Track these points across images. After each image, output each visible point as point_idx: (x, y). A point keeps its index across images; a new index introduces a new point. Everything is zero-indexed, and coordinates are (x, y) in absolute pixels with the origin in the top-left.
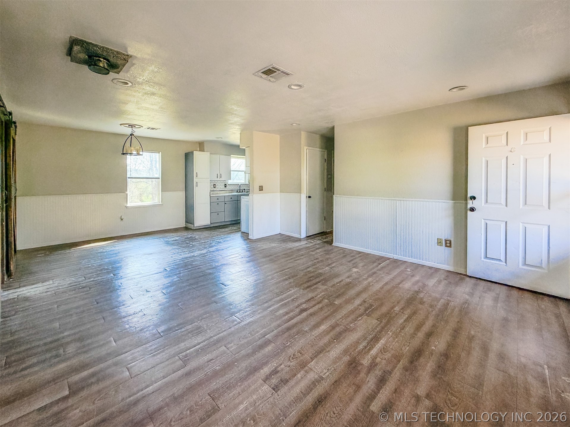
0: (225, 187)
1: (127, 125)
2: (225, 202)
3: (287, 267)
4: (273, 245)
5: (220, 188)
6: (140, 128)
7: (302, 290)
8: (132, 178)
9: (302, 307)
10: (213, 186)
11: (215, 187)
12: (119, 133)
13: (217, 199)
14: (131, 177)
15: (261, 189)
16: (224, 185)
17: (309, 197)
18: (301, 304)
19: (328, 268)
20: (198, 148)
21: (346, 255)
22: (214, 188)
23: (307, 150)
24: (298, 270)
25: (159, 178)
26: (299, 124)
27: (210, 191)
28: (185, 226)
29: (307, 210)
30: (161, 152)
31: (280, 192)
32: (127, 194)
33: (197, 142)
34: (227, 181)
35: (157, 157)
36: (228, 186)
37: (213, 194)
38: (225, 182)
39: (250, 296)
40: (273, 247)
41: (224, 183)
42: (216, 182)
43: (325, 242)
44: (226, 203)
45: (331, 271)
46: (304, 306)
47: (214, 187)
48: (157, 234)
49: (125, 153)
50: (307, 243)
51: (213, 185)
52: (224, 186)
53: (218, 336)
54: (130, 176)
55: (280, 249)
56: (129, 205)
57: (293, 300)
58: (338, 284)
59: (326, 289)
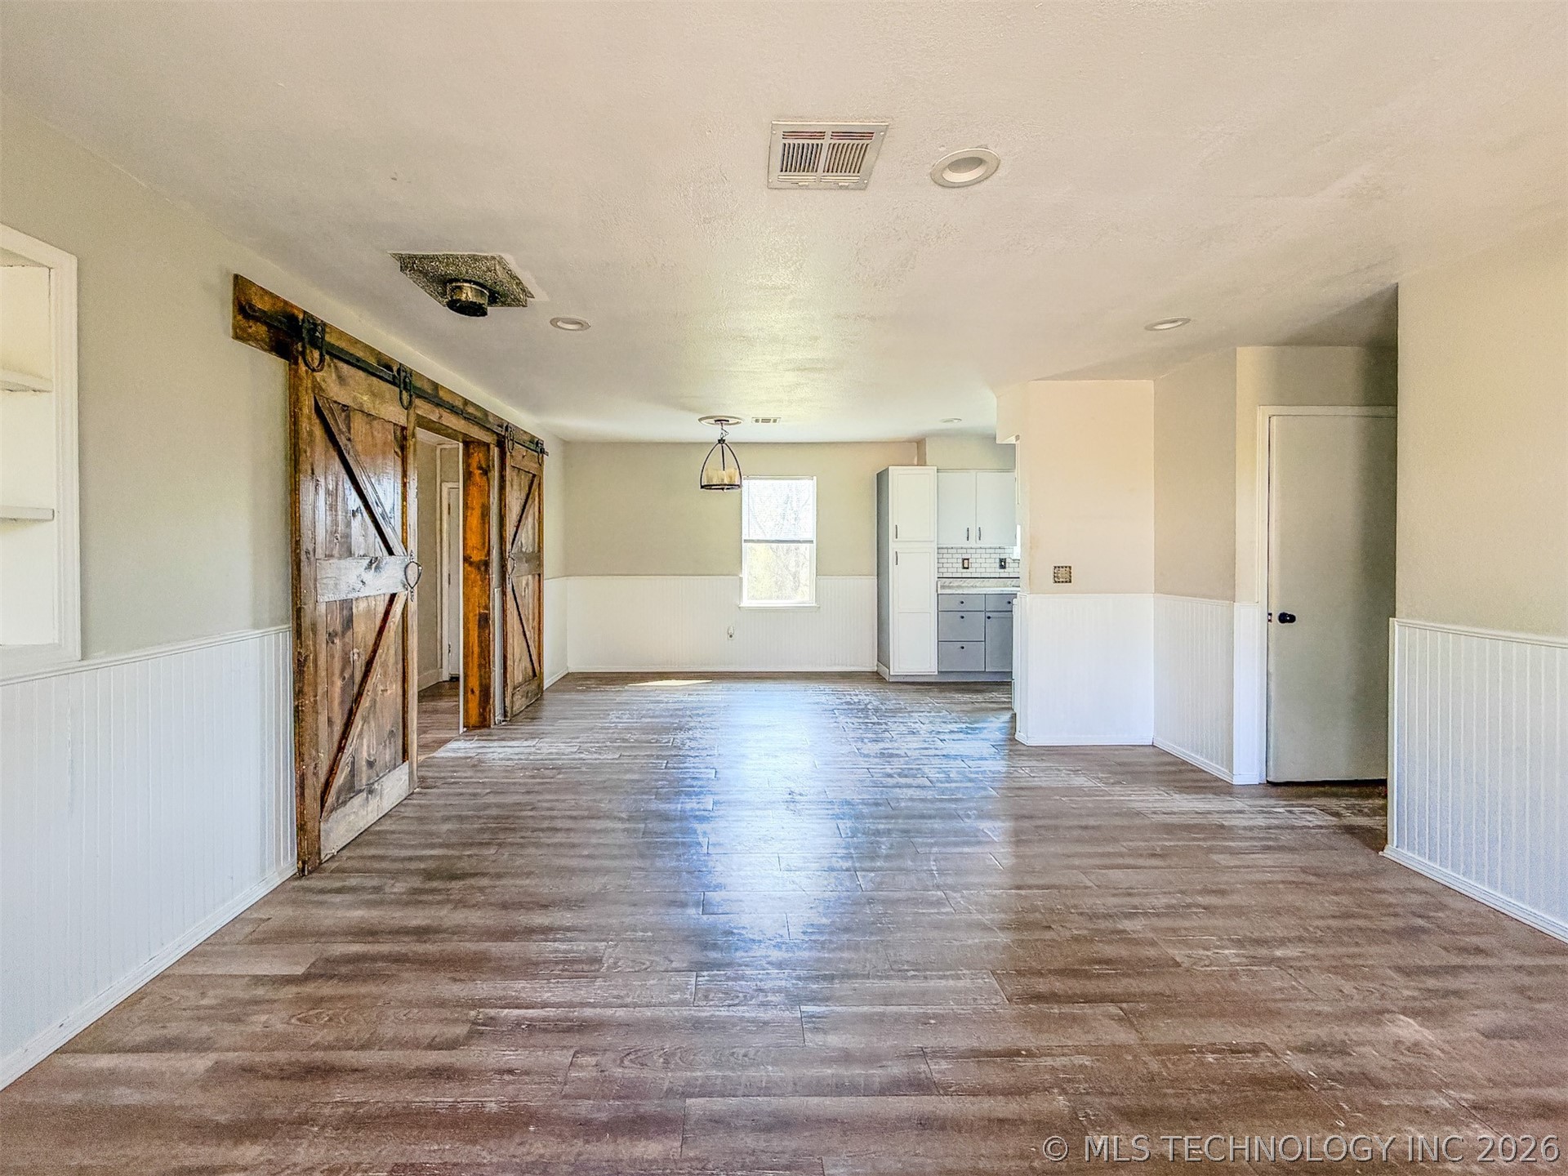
0: (1003, 567)
1: (712, 421)
2: (989, 614)
3: (1041, 882)
4: (1080, 781)
5: (984, 570)
6: (738, 423)
7: (1001, 998)
8: (753, 541)
9: (923, 1067)
10: (961, 565)
11: (968, 568)
12: (683, 441)
13: (958, 602)
14: (751, 538)
15: (1063, 576)
16: (998, 561)
17: (1285, 618)
18: (939, 1054)
19: (1237, 955)
20: (914, 458)
21: (1423, 930)
22: (965, 570)
23: (1274, 420)
24: (1075, 906)
25: (812, 542)
26: (1186, 321)
27: (937, 579)
28: (875, 669)
29: (1271, 670)
30: (815, 478)
31: (1157, 591)
32: (741, 579)
33: (910, 441)
34: (1006, 551)
35: (806, 488)
36: (1011, 565)
37: (943, 587)
38: (1002, 551)
39: (804, 933)
40: (1070, 791)
41: (998, 556)
42: (969, 551)
43: (1350, 830)
44: (989, 618)
45: (1233, 976)
46: (939, 1069)
47: (964, 568)
48: (796, 679)
49: (706, 484)
50: (1247, 808)
51: (961, 561)
52: (998, 565)
53: (598, 1010)
54: (747, 538)
55: (1090, 805)
56: (746, 602)
57: (924, 1020)
58: (1210, 1058)
59: (1118, 1049)
